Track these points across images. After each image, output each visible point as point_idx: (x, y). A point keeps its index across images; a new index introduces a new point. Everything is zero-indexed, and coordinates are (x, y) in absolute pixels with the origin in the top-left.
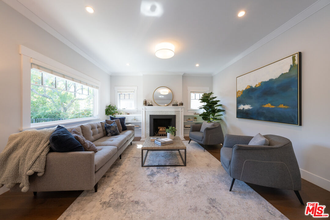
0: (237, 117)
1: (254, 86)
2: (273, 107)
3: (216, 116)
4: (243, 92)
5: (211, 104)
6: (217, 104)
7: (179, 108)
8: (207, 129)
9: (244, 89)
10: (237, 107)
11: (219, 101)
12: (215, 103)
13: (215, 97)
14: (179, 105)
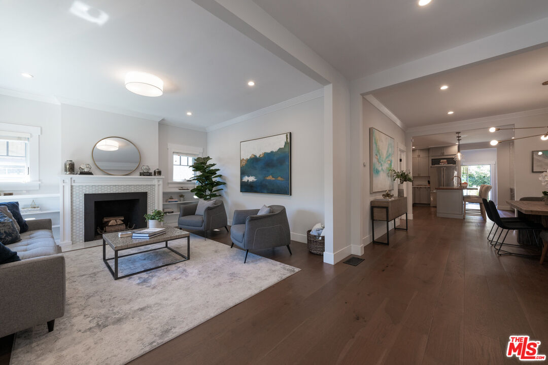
0: (241, 191)
1: (258, 156)
2: (274, 179)
3: (214, 191)
4: (248, 160)
5: (209, 175)
6: (216, 174)
7: (155, 181)
8: (209, 209)
9: (249, 158)
10: (241, 179)
11: (218, 170)
12: (213, 172)
13: (214, 165)
14: (153, 173)
